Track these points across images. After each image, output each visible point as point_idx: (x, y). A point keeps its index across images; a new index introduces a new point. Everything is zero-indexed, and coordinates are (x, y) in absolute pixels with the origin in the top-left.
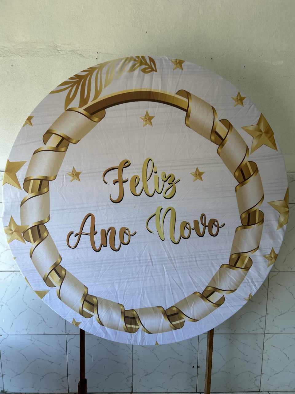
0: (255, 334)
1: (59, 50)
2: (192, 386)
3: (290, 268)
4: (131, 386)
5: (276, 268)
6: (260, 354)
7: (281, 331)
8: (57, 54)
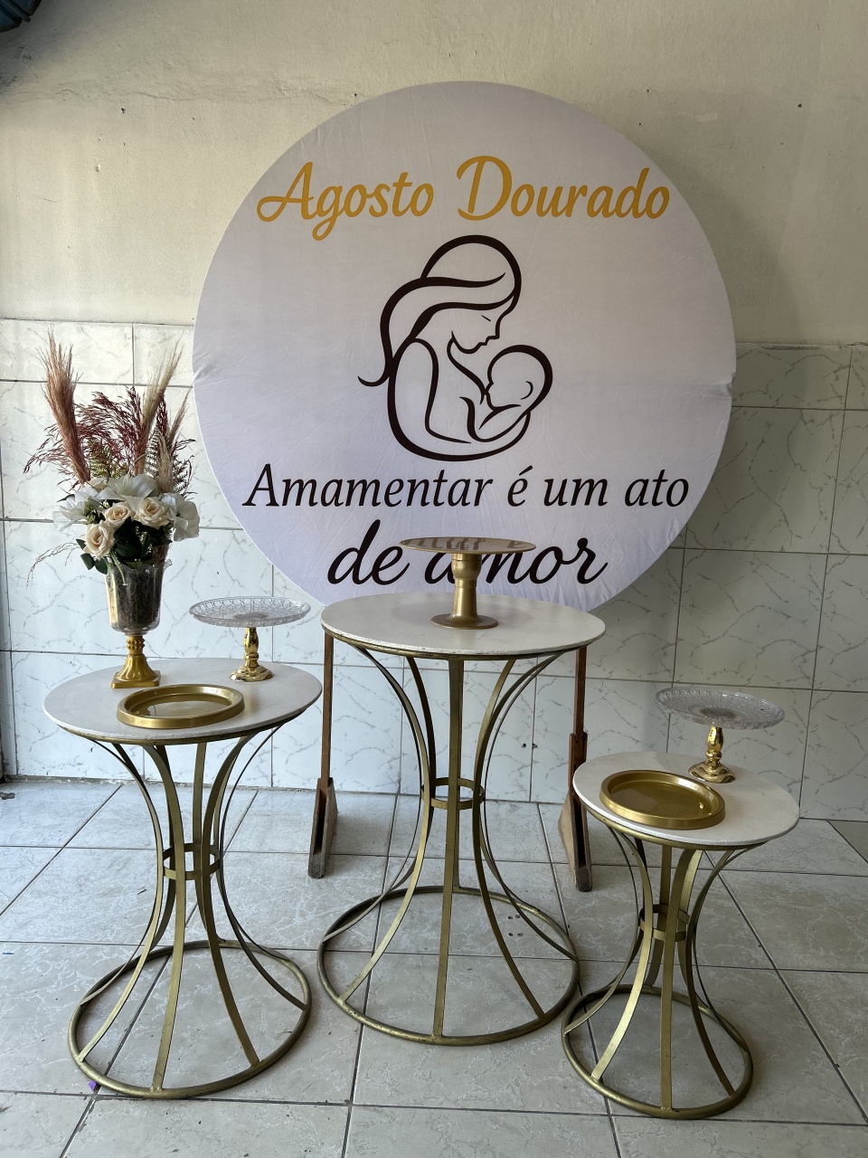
0: (653, 682)
1: (282, 88)
2: (521, 787)
3: (728, 544)
4: (397, 778)
5: (697, 542)
6: (664, 725)
8: (277, 96)
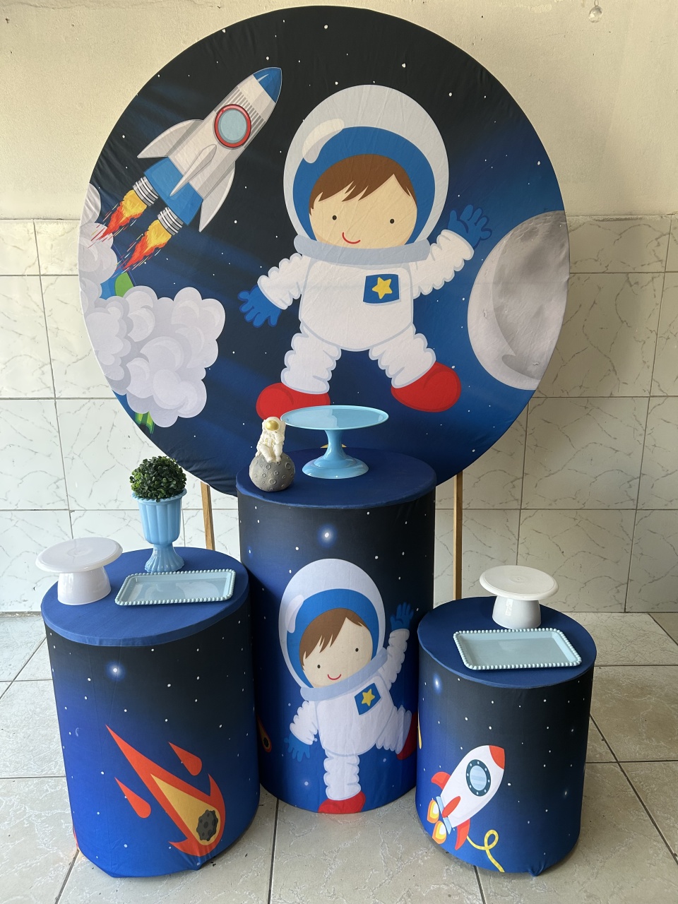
0: (504, 509)
3: (565, 392)
5: (539, 392)
6: (514, 544)
7: (550, 505)
